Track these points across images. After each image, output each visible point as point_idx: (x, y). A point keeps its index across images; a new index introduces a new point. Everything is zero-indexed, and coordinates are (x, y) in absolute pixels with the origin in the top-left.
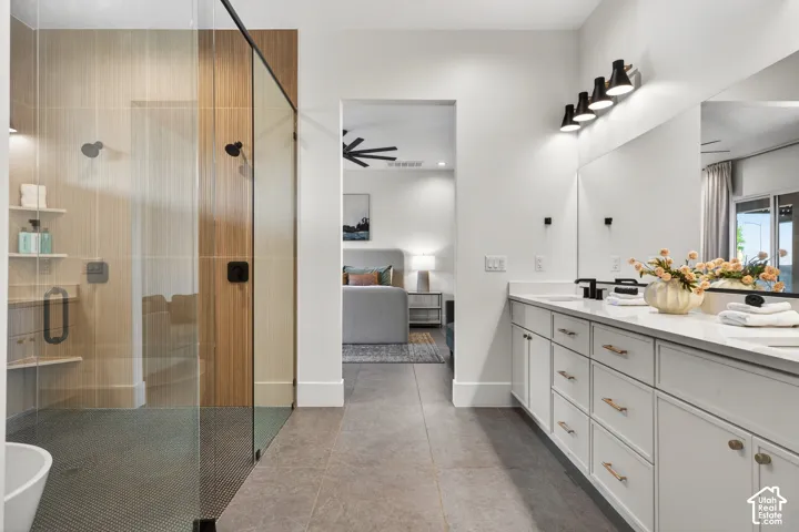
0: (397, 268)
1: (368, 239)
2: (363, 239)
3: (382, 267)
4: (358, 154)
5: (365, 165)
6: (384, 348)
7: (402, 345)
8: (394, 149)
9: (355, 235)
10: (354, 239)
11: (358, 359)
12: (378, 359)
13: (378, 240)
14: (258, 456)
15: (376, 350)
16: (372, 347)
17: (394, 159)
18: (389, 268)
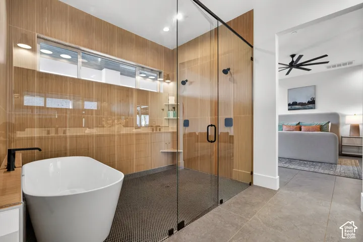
0: (334, 122)
1: (315, 108)
2: (312, 108)
3: (323, 123)
4: (301, 64)
5: (309, 70)
6: (320, 164)
7: (333, 164)
8: (326, 56)
9: (306, 106)
10: (306, 109)
11: (299, 168)
12: (312, 169)
13: (321, 108)
14: (221, 202)
15: (313, 165)
16: (311, 163)
17: (327, 62)
18: (329, 122)
